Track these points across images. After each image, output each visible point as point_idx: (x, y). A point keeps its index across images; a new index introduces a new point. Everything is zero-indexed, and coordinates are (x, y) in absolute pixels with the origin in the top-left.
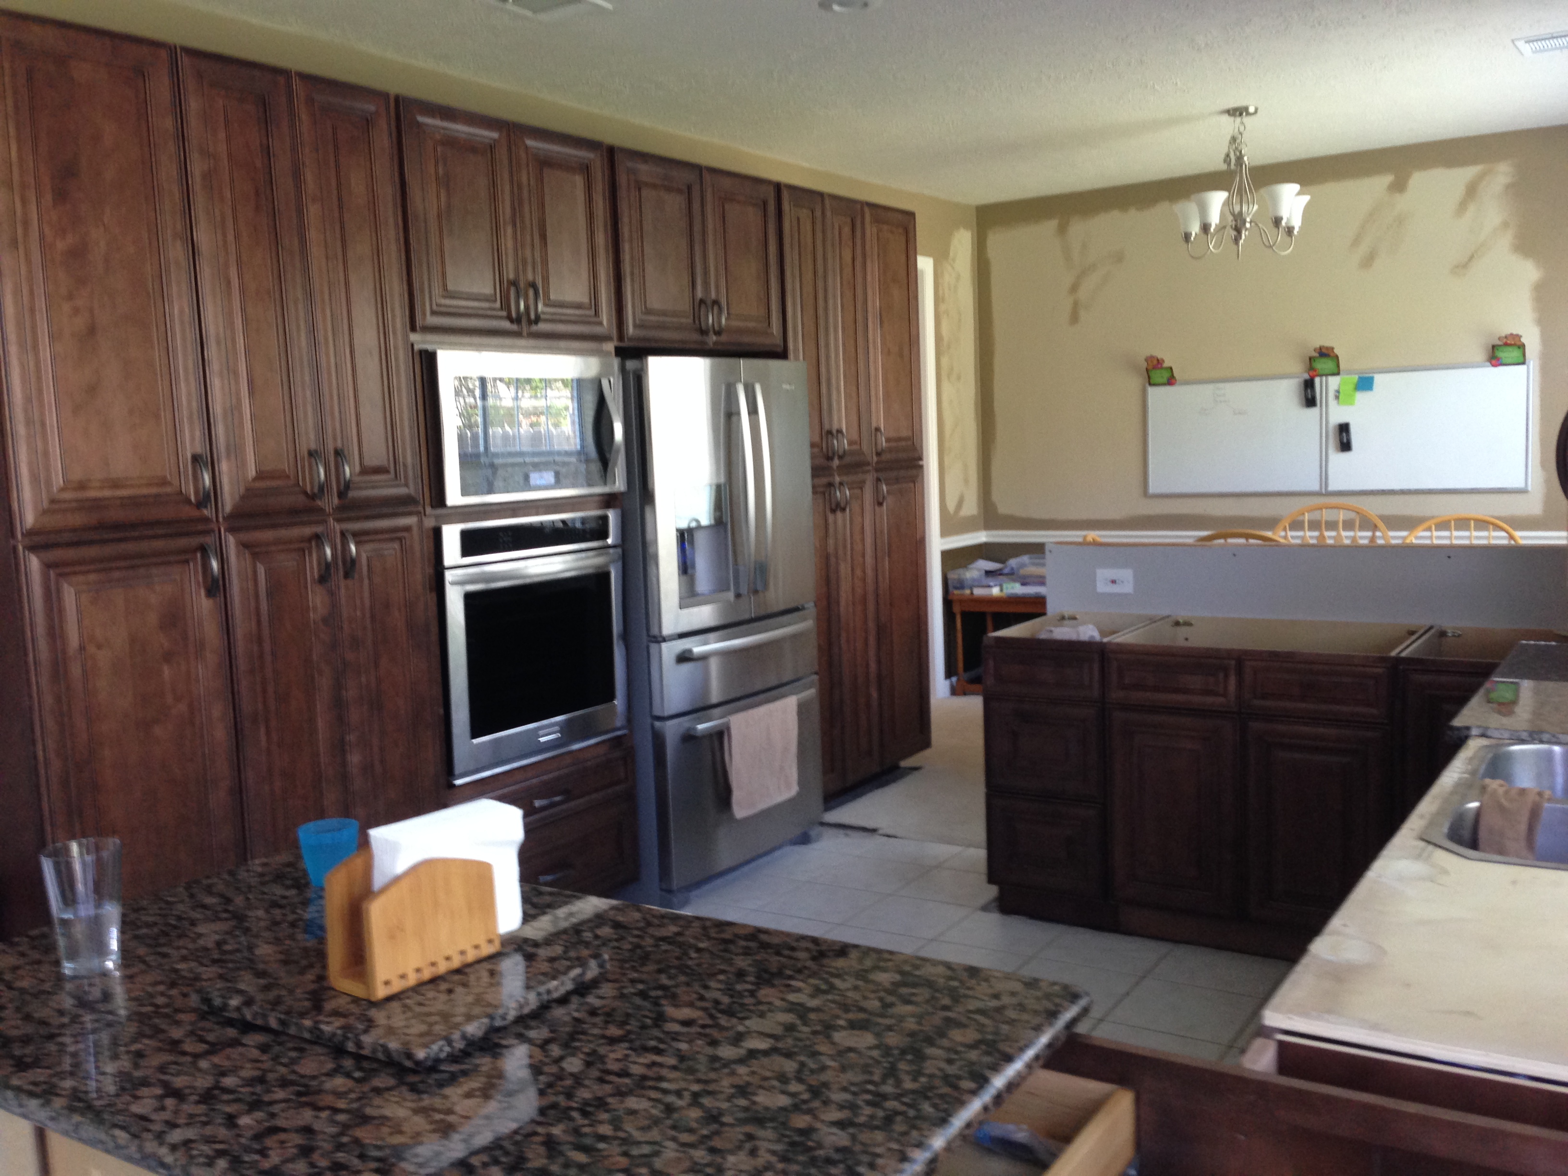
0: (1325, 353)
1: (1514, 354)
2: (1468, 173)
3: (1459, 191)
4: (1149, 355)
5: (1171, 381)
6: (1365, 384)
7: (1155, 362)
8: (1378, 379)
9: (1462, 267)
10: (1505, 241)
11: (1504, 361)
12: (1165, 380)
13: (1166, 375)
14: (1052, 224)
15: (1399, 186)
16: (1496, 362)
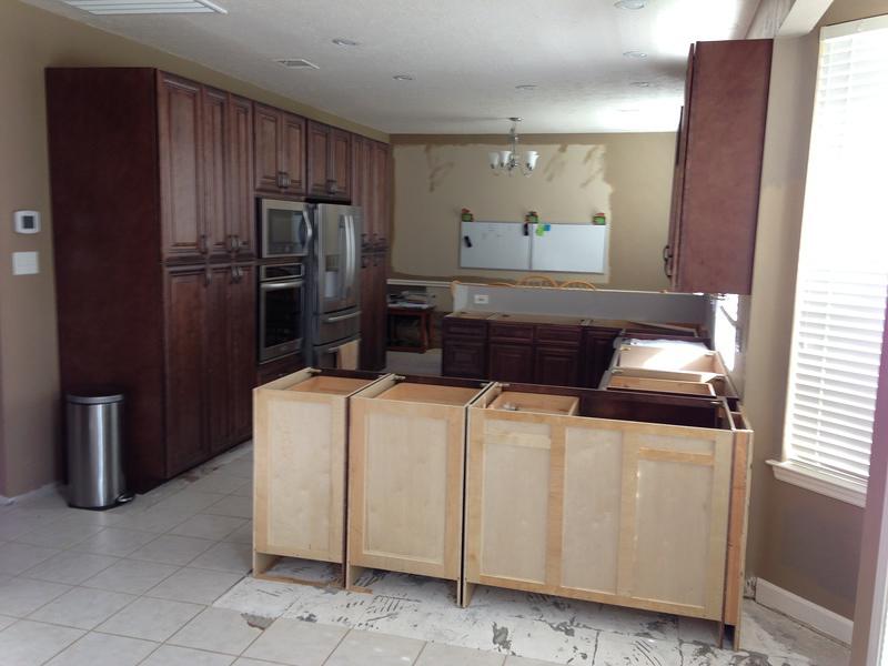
0: (533, 214)
1: (600, 220)
2: (590, 147)
3: (585, 154)
4: (463, 208)
5: (471, 220)
6: (547, 228)
7: (466, 211)
8: (553, 226)
9: (584, 185)
10: (600, 176)
11: (598, 223)
12: (469, 219)
13: (470, 217)
14: (423, 147)
15: (563, 150)
16: (595, 223)
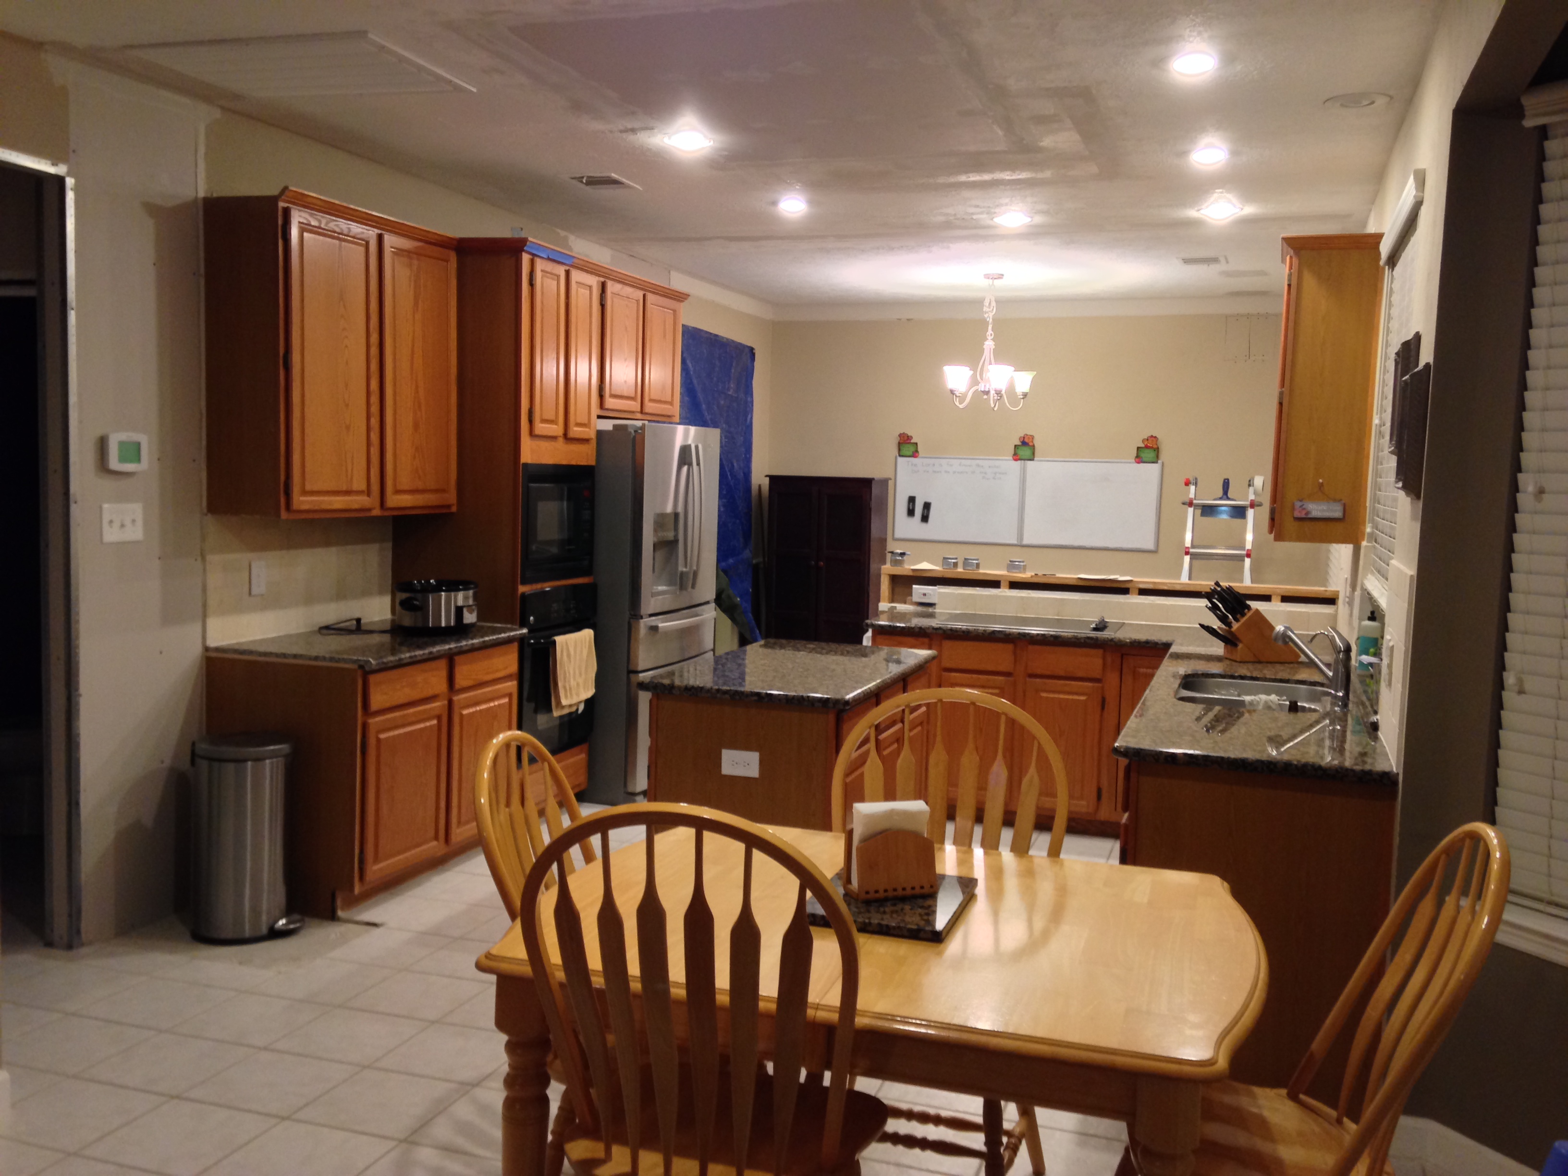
0: (1026, 443)
1: (1150, 454)
4: (902, 432)
5: (915, 454)
7: (906, 438)
11: (1144, 459)
12: (910, 453)
13: (912, 449)
16: (1139, 459)
